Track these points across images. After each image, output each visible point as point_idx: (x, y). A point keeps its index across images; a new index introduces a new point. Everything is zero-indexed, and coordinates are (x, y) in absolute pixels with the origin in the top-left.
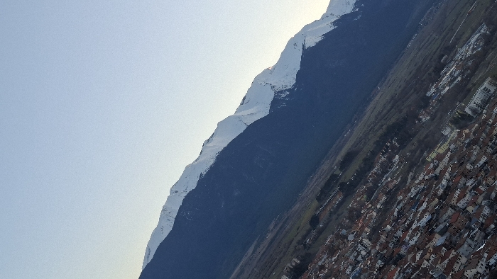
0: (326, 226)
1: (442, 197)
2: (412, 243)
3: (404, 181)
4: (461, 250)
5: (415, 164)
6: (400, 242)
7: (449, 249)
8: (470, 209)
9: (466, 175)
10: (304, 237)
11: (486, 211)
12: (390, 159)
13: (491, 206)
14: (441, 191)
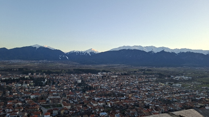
0: (136, 74)
2: (143, 90)
3: (153, 82)
4: (148, 98)
6: (142, 87)
8: (156, 96)
10: (131, 72)
11: (158, 98)
12: (155, 77)
13: (159, 99)
14: (155, 89)
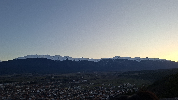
0: (43, 82)
1: (60, 94)
2: (50, 96)
3: (58, 87)
5: (62, 87)
6: (48, 94)
8: (61, 99)
9: (66, 95)
10: (38, 80)
14: (61, 93)
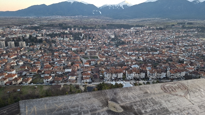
2: (180, 45)
5: (197, 36)
6: (178, 42)
7: (182, 51)
8: (194, 51)
9: (201, 46)
12: (196, 31)
13: (197, 54)
